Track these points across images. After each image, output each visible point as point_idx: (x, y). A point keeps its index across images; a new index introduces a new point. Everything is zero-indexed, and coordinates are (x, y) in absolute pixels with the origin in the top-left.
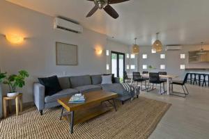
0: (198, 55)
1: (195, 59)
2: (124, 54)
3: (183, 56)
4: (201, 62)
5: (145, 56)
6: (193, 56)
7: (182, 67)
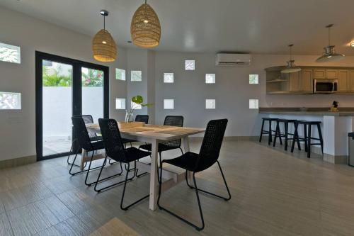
0: (285, 77)
1: (279, 86)
2: (105, 69)
3: (254, 79)
4: (292, 93)
5: (169, 78)
6: (275, 78)
7: (254, 104)
